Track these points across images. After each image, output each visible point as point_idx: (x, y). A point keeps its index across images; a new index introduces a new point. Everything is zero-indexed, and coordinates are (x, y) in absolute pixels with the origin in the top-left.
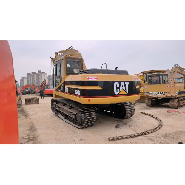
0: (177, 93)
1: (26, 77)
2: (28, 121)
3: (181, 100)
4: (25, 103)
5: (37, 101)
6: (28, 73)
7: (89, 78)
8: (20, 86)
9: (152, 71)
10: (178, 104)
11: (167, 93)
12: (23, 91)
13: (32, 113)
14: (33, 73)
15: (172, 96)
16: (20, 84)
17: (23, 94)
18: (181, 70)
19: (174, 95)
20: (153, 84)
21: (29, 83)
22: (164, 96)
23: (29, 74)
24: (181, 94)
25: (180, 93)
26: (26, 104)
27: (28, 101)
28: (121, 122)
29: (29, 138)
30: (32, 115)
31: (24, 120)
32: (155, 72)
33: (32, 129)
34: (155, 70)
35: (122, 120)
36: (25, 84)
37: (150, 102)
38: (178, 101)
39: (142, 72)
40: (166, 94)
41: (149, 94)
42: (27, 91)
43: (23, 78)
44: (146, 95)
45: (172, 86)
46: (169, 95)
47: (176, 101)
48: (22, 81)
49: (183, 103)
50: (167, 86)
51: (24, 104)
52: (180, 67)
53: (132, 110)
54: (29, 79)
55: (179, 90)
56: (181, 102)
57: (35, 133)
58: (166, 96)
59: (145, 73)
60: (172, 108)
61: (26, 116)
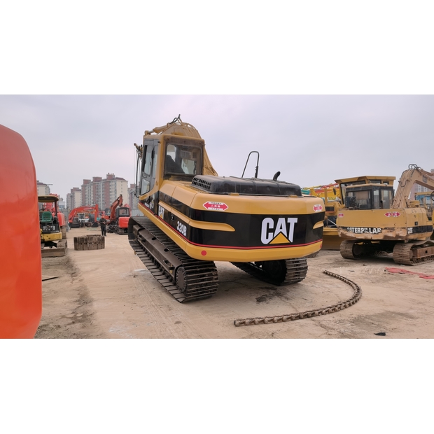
0: (411, 230)
1: (80, 188)
2: (76, 284)
3: (422, 246)
4: (73, 247)
5: (100, 243)
6: (84, 180)
7: (208, 206)
8: (67, 208)
9: (359, 178)
10: (412, 255)
11: (386, 228)
12: (71, 221)
13: (88, 268)
14: (97, 180)
15: (398, 236)
16: (66, 204)
17: (73, 226)
18: (426, 178)
19: (403, 234)
20: (358, 209)
21: (87, 202)
22: (380, 237)
23: (86, 182)
24: (420, 232)
25: (418, 229)
26: (76, 249)
27: (81, 243)
28: (272, 292)
29: (75, 317)
30: (87, 272)
31: (69, 283)
32: (367, 181)
33: (84, 299)
34: (365, 177)
35: (276, 287)
36: (78, 204)
37: (350, 250)
38: (412, 247)
39: (336, 181)
40: (383, 231)
41: (348, 231)
42: (80, 220)
43: (74, 190)
44: (342, 234)
45: (398, 214)
46: (391, 234)
47: (407, 249)
48: (71, 197)
49: (426, 252)
50: (387, 215)
51: (72, 250)
52: (422, 170)
53: (300, 269)
54: (87, 193)
55: (416, 223)
56: (419, 250)
57: (87, 308)
58: (385, 236)
59: (343, 183)
60: (399, 263)
61: (74, 275)
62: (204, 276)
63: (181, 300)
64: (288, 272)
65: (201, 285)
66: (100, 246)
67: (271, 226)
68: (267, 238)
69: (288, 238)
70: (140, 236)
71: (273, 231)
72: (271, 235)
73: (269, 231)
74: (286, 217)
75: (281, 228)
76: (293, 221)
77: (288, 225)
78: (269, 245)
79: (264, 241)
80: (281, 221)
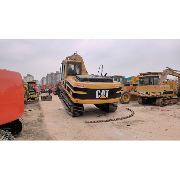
0: (162, 93)
1: (46, 77)
2: (40, 112)
3: (168, 99)
4: (41, 100)
5: (51, 98)
6: (47, 74)
7: (78, 86)
8: (41, 85)
9: (149, 73)
10: (163, 102)
11: (152, 92)
12: (42, 90)
13: (45, 107)
14: (52, 74)
15: (157, 95)
16: (40, 84)
17: (42, 92)
19: (159, 94)
20: (144, 85)
21: (48, 83)
22: (151, 96)
23: (48, 75)
24: (167, 94)
25: (165, 93)
26: (42, 101)
27: (44, 99)
29: (38, 121)
30: (44, 108)
31: (38, 111)
32: (151, 74)
33: (42, 116)
36: (45, 83)
37: (141, 101)
38: (163, 100)
39: (140, 74)
40: (152, 93)
41: (140, 93)
42: (45, 90)
43: (44, 78)
44: (138, 95)
45: (157, 87)
46: (155, 95)
47: (161, 100)
48: (42, 81)
49: (170, 101)
50: (153, 87)
51: (40, 101)
54: (48, 79)
55: (165, 90)
56: (166, 101)
57: (43, 118)
58: (152, 95)
59: (143, 75)
61: (40, 109)
62: (79, 108)
63: (72, 116)
64: (110, 108)
65: (78, 111)
66: (50, 99)
67: (100, 93)
68: (98, 96)
69: (106, 96)
70: (62, 95)
71: (100, 94)
72: (99, 95)
73: (99, 94)
74: (105, 89)
75: (103, 93)
76: (107, 91)
77: (106, 92)
78: (99, 99)
79: (97, 97)
80: (103, 91)
